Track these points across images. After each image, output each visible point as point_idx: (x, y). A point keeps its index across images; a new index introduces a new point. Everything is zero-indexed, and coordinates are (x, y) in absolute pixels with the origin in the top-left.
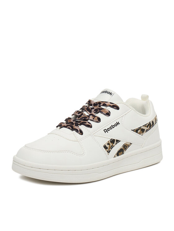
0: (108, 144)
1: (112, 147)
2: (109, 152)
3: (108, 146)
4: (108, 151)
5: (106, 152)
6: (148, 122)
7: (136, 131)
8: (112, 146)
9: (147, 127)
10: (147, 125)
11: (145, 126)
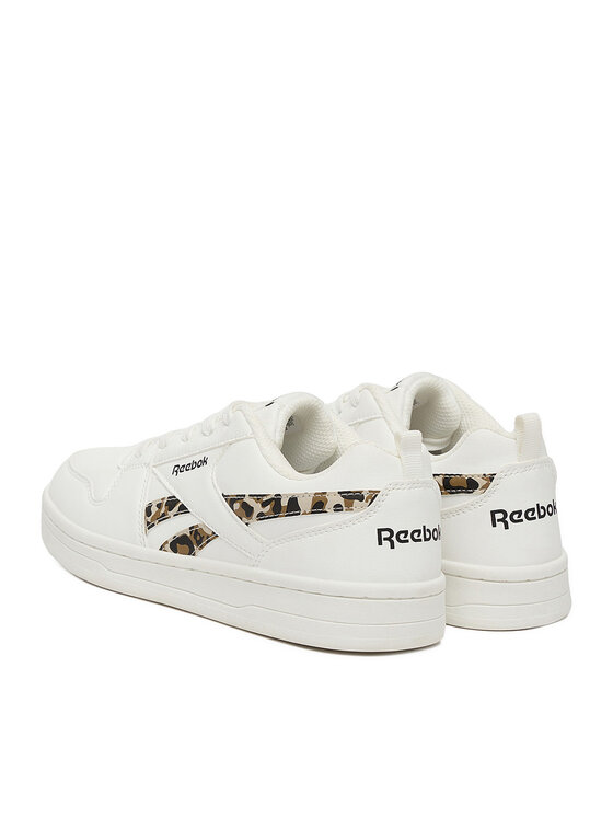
0: (159, 506)
1: (163, 518)
2: (150, 526)
3: (154, 510)
4: (148, 523)
5: (144, 523)
6: (272, 493)
7: (231, 501)
8: (164, 515)
9: (264, 504)
10: (265, 499)
11: (258, 497)
